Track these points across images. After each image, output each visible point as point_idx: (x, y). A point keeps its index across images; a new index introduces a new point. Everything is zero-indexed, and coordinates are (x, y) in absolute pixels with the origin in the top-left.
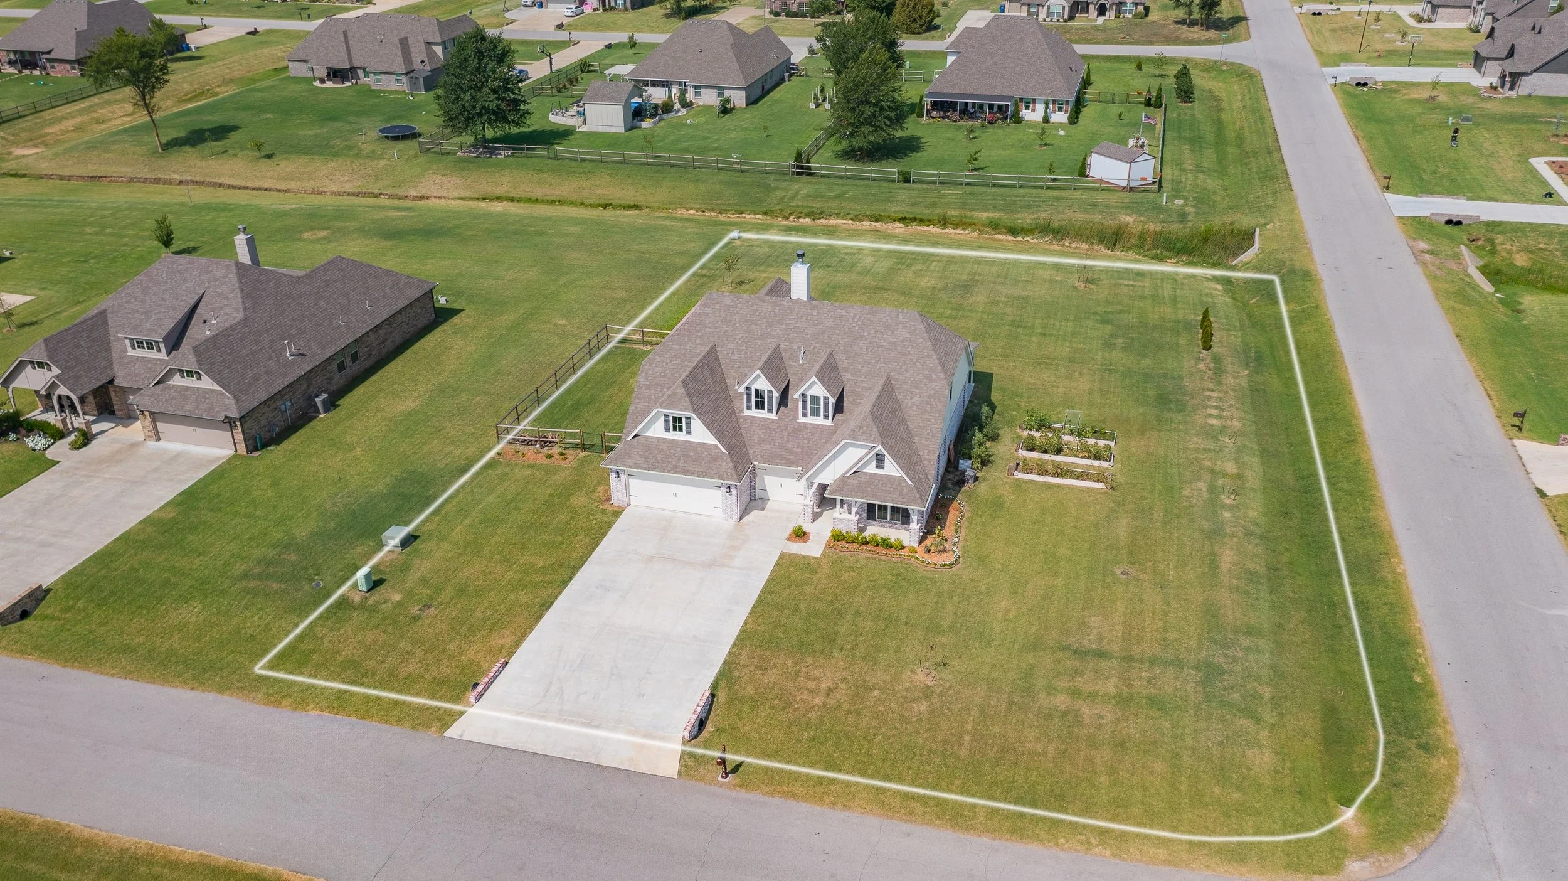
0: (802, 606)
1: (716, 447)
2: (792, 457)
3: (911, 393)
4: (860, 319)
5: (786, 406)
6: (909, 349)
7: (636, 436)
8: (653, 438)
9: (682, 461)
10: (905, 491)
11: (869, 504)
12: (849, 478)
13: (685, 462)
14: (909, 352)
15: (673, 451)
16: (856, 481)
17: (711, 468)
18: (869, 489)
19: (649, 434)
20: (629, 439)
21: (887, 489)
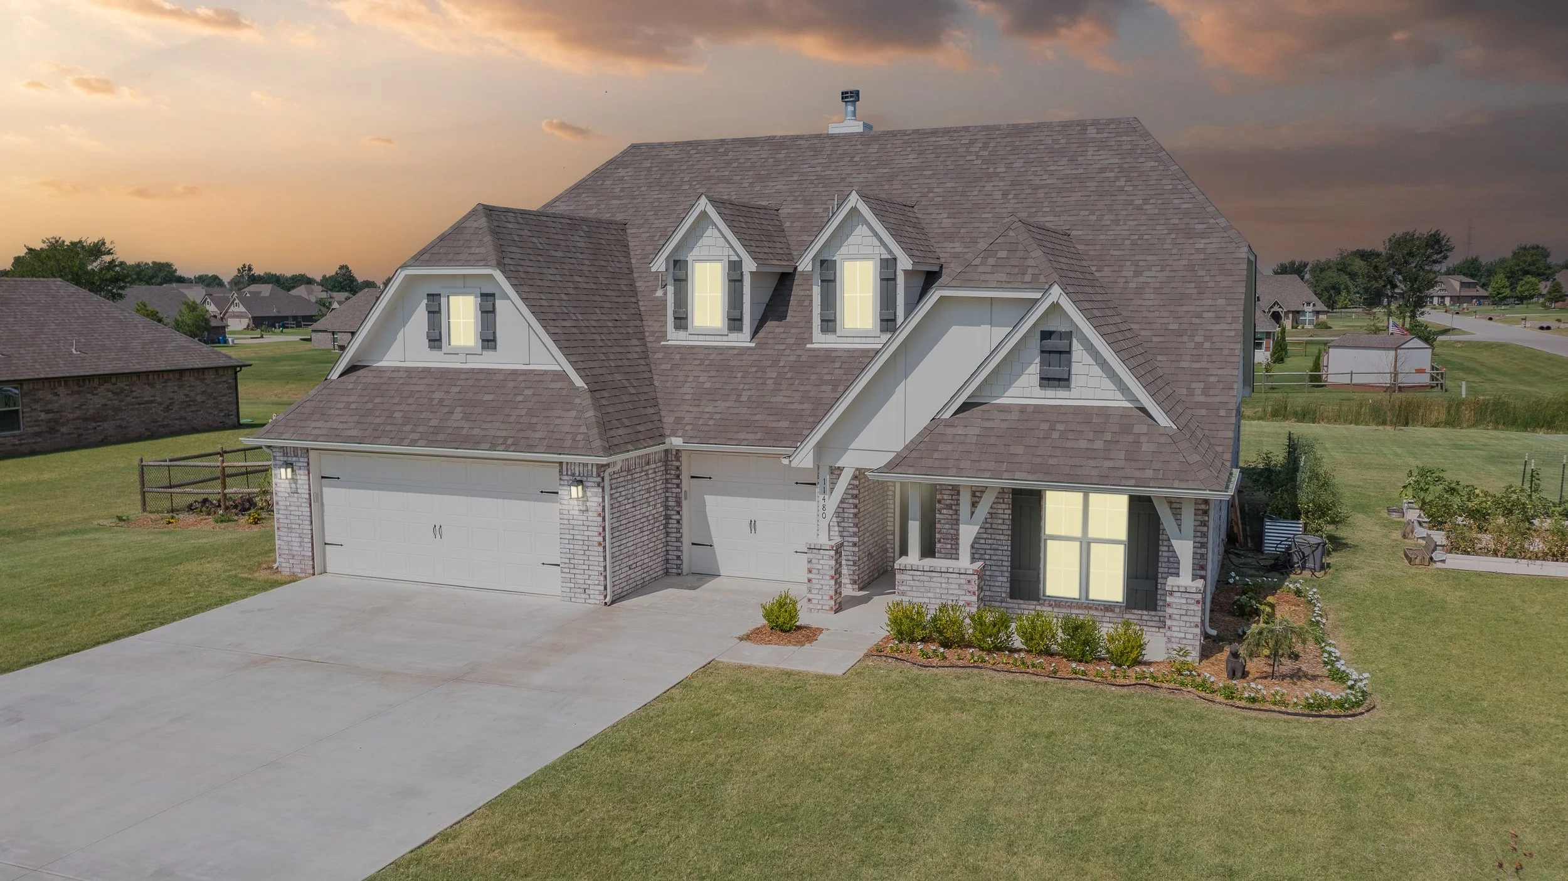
0: (732, 791)
1: (562, 376)
2: (784, 424)
3: (1135, 264)
4: (985, 146)
5: (782, 317)
6: (1122, 183)
7: (351, 369)
8: (397, 370)
9: (458, 413)
10: (1146, 447)
11: (1017, 493)
12: (948, 424)
13: (466, 417)
14: (1121, 190)
15: (438, 395)
16: (973, 431)
17: (532, 427)
18: (1020, 450)
19: (391, 359)
20: (335, 375)
21: (1083, 444)
